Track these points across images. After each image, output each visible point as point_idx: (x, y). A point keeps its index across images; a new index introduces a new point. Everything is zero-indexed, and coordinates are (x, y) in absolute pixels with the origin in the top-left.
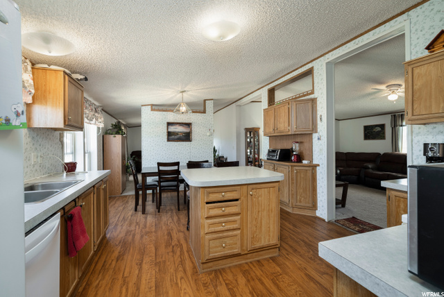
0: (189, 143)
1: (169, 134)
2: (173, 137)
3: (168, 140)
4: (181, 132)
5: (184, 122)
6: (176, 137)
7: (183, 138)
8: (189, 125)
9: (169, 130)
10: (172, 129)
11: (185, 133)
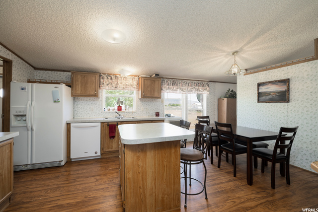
0: (286, 104)
1: (260, 95)
2: (264, 97)
3: (259, 101)
4: (274, 92)
5: (279, 79)
6: (268, 98)
7: (277, 98)
8: (286, 82)
9: (260, 91)
10: (263, 89)
11: (278, 93)
